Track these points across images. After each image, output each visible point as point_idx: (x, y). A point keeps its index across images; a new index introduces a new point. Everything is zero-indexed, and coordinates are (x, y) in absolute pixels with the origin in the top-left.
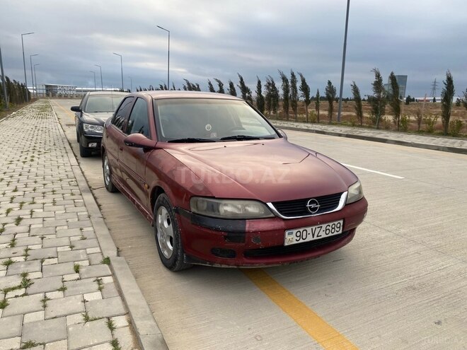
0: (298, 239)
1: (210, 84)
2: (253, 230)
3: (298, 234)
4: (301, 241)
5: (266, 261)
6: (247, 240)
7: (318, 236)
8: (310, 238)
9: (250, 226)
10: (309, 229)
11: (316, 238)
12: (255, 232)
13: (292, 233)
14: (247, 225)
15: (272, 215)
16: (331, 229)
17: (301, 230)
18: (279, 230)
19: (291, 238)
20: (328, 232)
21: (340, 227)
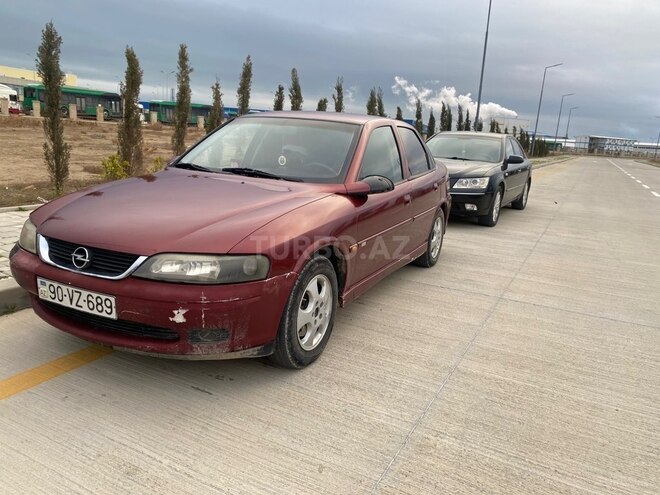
0: (53, 296)
3: (52, 289)
4: (57, 301)
7: (76, 305)
8: (67, 303)
10: (65, 289)
13: (45, 284)
15: (34, 251)
16: (95, 303)
17: (57, 285)
19: (44, 290)
20: (91, 306)
21: (111, 307)
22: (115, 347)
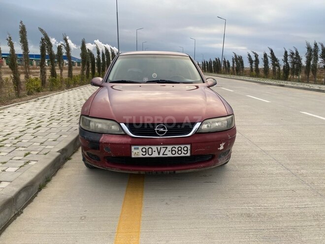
0: (144, 153)
1: (249, 55)
2: (105, 141)
3: (144, 150)
4: (147, 156)
5: (121, 167)
6: (100, 148)
7: (163, 154)
8: (155, 155)
9: (104, 139)
10: (154, 148)
11: (161, 155)
12: (106, 143)
13: (138, 149)
14: (102, 138)
15: (123, 133)
16: (177, 151)
17: (147, 147)
18: (125, 144)
19: (137, 152)
20: (174, 152)
21: (187, 150)
22: (177, 172)
